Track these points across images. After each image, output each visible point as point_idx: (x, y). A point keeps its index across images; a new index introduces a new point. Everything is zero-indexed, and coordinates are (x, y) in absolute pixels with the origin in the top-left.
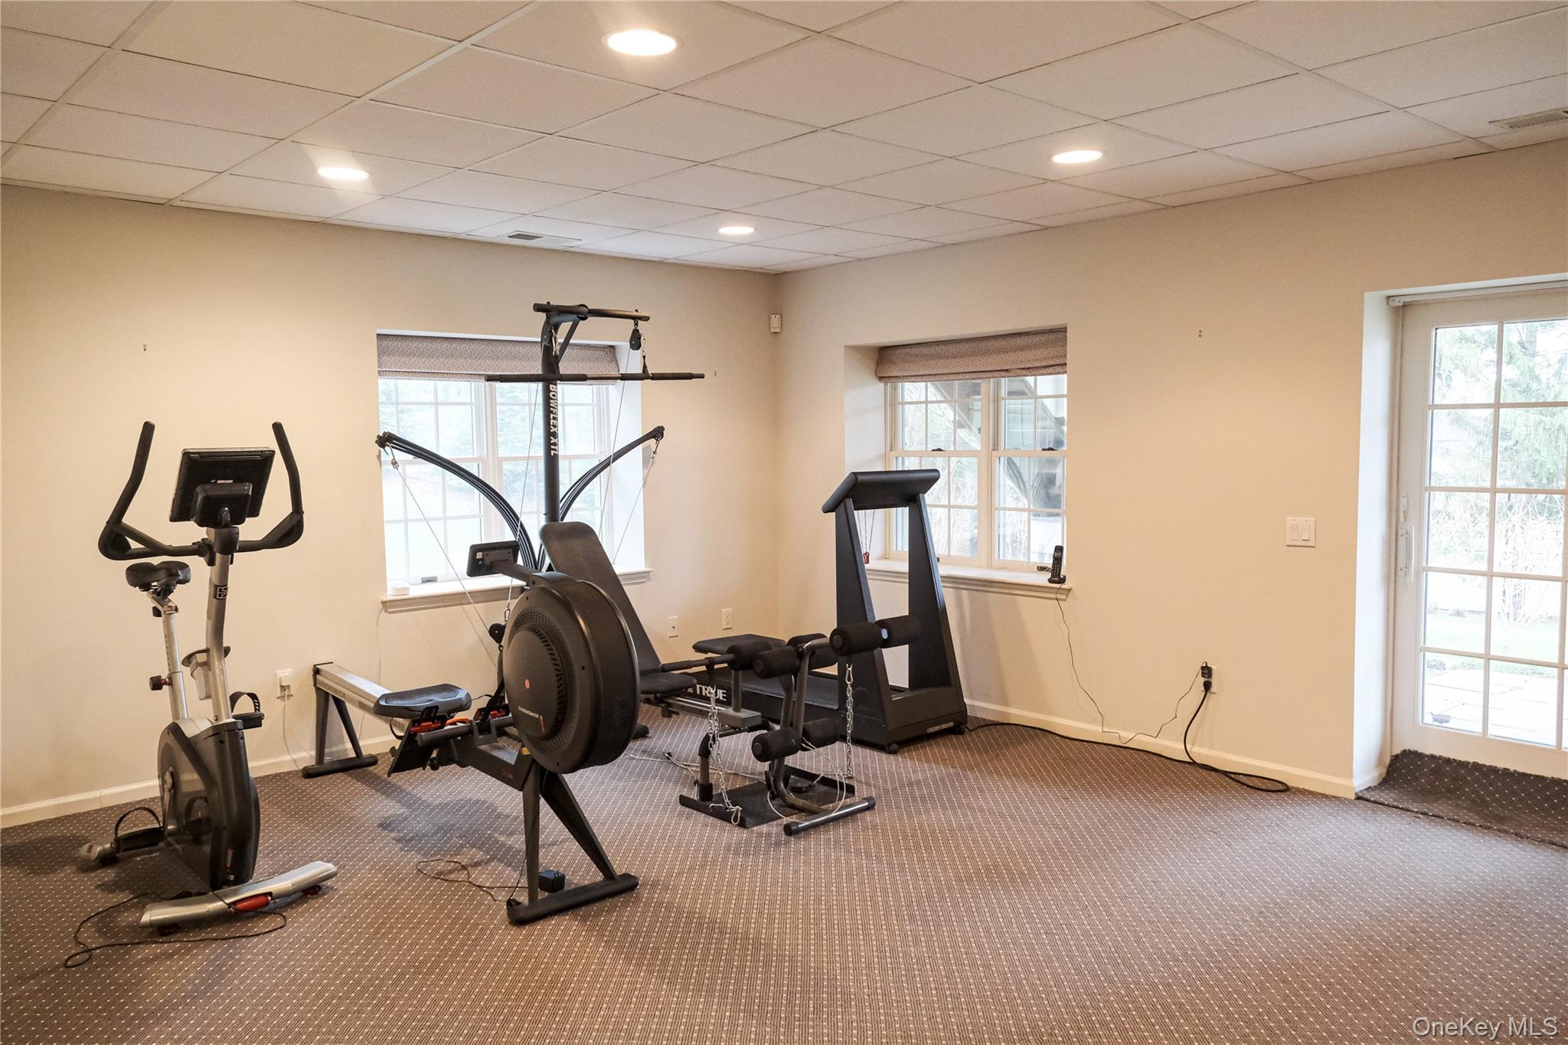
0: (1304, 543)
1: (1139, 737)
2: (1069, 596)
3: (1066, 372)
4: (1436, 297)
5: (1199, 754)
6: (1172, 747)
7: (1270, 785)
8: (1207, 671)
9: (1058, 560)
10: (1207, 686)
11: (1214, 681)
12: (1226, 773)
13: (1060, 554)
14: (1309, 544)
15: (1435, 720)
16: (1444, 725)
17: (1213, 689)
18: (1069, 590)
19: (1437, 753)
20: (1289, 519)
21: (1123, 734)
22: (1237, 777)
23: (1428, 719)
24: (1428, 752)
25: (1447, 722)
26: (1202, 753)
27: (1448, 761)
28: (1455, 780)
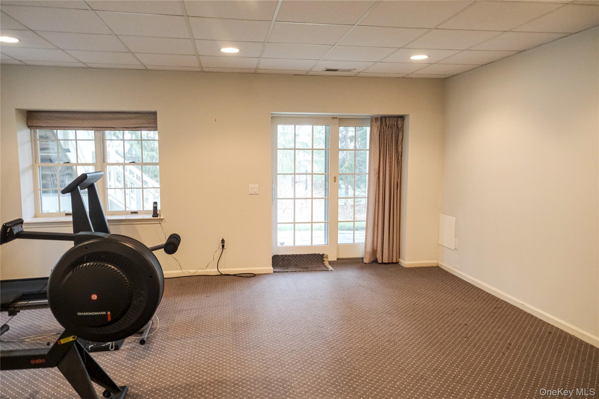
0: (255, 193)
1: (199, 271)
2: (163, 221)
3: (157, 130)
4: (283, 115)
5: (223, 271)
6: (213, 271)
7: (249, 275)
8: (223, 241)
9: (155, 208)
10: (223, 246)
11: (225, 244)
12: (234, 275)
13: (156, 205)
14: (257, 193)
15: (281, 244)
16: (283, 245)
17: (225, 247)
18: (162, 219)
19: (283, 254)
20: (250, 185)
21: (191, 271)
22: (240, 275)
23: (279, 245)
24: (280, 254)
25: (284, 244)
26: (224, 270)
27: (286, 256)
28: (288, 261)
